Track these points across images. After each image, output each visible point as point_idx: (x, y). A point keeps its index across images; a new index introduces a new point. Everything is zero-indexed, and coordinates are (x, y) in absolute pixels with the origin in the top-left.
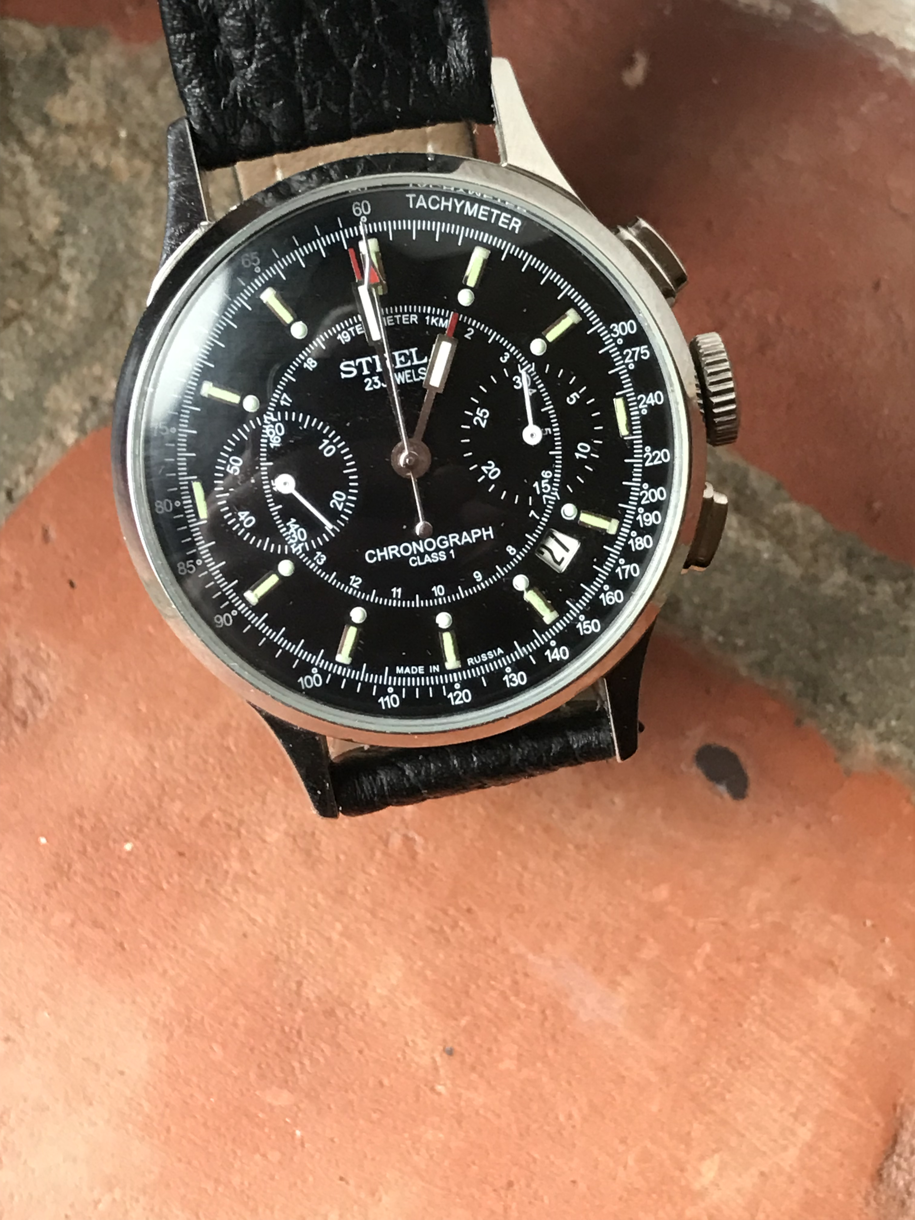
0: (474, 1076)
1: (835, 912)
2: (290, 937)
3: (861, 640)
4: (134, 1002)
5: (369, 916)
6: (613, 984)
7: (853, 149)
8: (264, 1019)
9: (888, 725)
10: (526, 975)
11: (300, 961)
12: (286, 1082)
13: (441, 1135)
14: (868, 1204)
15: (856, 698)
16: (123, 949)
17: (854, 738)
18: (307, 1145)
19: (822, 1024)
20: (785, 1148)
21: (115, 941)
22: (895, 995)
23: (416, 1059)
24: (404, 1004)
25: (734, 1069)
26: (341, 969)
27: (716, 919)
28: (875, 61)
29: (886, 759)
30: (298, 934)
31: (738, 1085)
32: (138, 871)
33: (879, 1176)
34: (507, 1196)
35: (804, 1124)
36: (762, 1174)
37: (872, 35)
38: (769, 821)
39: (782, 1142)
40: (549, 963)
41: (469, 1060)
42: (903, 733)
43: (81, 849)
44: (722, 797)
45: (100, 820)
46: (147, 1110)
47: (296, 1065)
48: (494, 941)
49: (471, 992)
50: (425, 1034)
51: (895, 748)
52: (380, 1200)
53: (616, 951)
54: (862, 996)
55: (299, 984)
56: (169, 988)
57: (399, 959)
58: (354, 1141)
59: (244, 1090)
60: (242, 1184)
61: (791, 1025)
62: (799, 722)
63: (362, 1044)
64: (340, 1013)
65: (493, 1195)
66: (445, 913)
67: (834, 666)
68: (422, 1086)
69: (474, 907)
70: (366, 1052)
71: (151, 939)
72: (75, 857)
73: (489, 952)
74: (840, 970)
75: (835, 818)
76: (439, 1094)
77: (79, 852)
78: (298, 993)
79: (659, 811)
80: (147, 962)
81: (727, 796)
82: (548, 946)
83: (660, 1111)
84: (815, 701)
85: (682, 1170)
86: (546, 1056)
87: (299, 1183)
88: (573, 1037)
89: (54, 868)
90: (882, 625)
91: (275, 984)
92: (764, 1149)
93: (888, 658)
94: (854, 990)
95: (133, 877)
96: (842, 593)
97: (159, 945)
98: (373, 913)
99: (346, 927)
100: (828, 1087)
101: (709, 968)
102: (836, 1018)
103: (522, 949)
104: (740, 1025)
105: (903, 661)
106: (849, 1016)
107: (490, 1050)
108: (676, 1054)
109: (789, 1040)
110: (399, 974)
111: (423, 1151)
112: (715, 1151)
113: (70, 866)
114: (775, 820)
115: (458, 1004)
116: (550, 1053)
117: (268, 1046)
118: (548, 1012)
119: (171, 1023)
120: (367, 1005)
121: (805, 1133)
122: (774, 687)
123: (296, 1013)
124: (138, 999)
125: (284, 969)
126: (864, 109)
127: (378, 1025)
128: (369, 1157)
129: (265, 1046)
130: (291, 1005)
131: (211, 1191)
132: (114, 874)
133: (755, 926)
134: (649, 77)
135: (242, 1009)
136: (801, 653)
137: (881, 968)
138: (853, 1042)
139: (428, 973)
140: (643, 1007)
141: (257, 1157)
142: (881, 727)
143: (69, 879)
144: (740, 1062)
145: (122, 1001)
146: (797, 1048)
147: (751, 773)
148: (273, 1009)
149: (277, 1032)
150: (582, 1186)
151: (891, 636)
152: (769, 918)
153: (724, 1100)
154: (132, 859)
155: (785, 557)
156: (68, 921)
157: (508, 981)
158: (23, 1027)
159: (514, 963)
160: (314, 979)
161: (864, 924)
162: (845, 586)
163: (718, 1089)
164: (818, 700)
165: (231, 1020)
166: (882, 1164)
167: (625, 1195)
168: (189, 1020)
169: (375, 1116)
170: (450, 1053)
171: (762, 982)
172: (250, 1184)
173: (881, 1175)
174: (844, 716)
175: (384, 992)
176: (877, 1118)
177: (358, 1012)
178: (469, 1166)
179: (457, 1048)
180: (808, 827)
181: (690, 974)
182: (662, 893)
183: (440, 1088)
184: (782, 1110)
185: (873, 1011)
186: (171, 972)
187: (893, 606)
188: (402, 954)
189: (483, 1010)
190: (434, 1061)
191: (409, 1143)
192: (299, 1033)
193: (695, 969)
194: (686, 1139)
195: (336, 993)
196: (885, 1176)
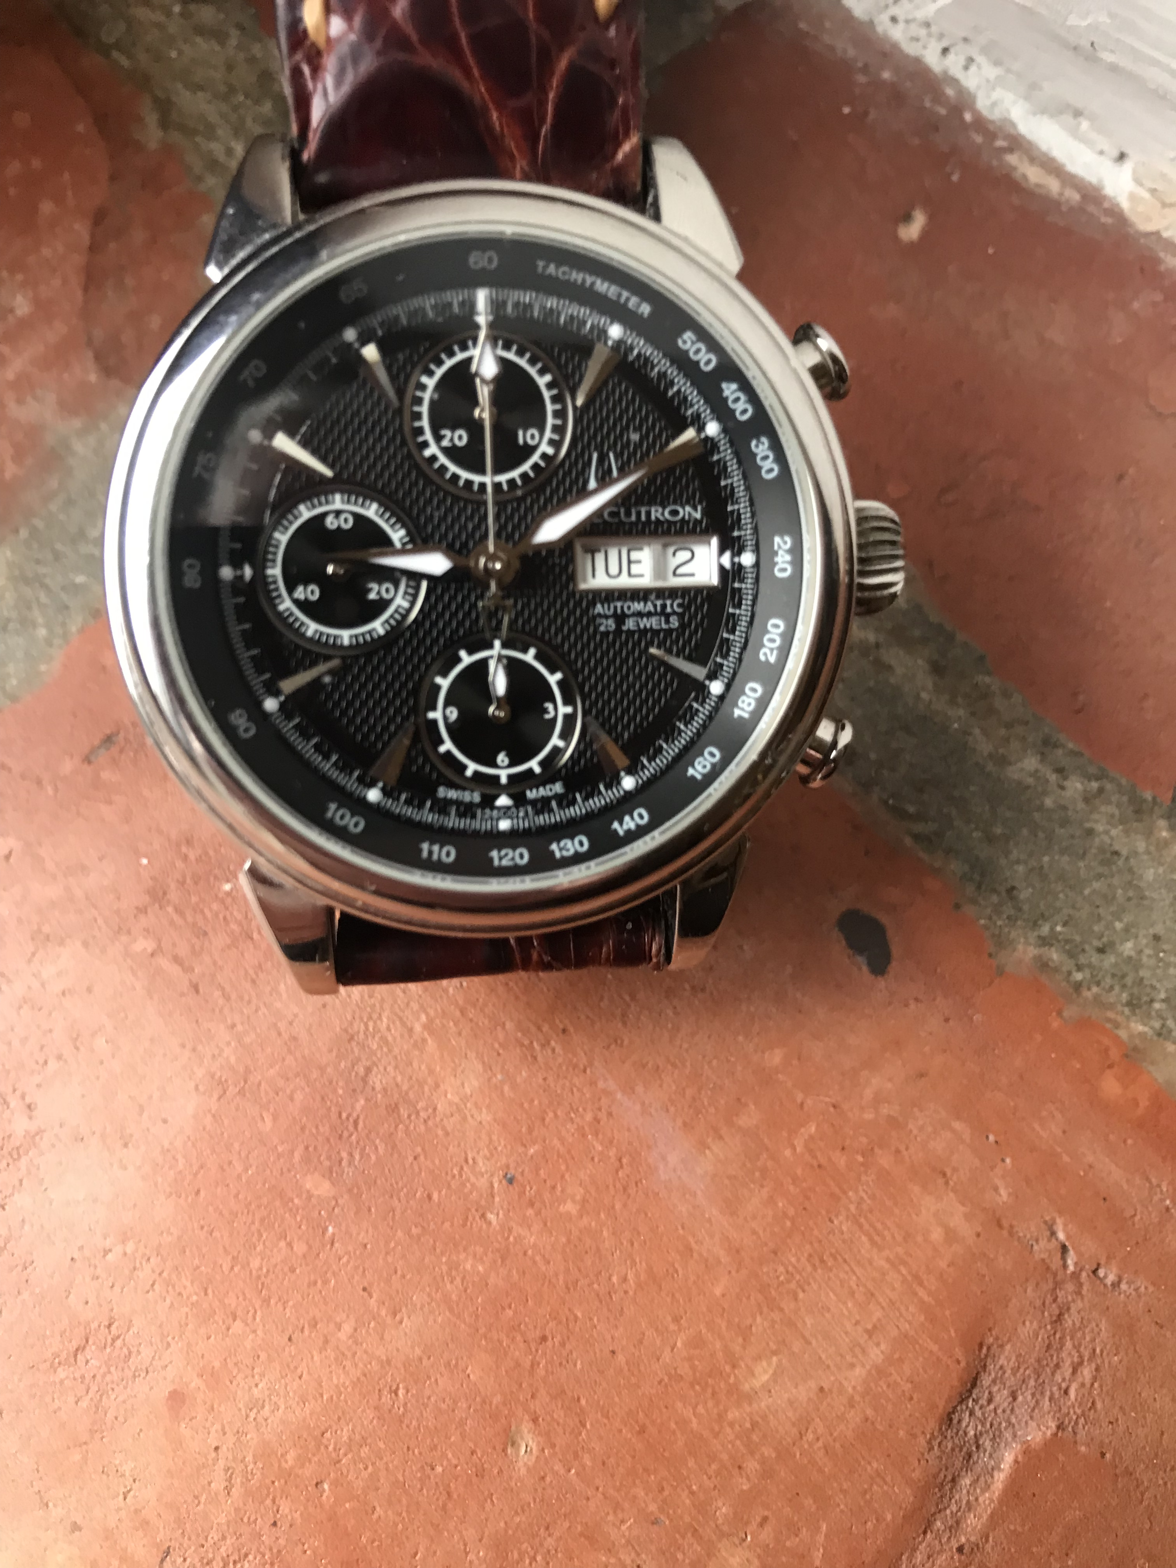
0: (530, 1212)
1: (958, 1118)
2: (370, 1018)
3: (1041, 835)
4: (194, 1050)
5: (458, 1013)
6: (703, 1146)
7: (1119, 340)
8: (323, 1098)
9: (1052, 929)
10: (610, 1114)
11: (375, 1047)
12: (331, 1172)
13: (481, 1268)
14: (931, 1449)
15: (1024, 894)
16: (197, 991)
17: (1013, 934)
18: (337, 1245)
19: (920, 1239)
20: (852, 1366)
21: (190, 981)
22: (1005, 1223)
23: (473, 1179)
24: (472, 1116)
25: (814, 1267)
26: (415, 1064)
27: (827, 1099)
28: (1157, 261)
29: (1043, 965)
30: (380, 1017)
31: (815, 1287)
32: (231, 914)
33: (948, 1419)
34: (537, 1351)
35: (878, 1345)
36: (821, 1389)
37: (1157, 234)
38: (906, 1005)
39: (849, 1358)
40: (638, 1107)
41: (530, 1193)
42: (1067, 941)
43: (181, 879)
44: (860, 969)
45: (206, 853)
46: (181, 1166)
47: (344, 1155)
48: (585, 1071)
49: (547, 1120)
50: (488, 1154)
51: (1055, 955)
52: (401, 1322)
53: (712, 1110)
54: (968, 1217)
55: (368, 1070)
56: (233, 1044)
57: (480, 1067)
58: (387, 1253)
59: (285, 1170)
60: (261, 1268)
61: (886, 1233)
62: (957, 906)
63: (419, 1149)
64: (404, 1113)
65: (522, 1345)
66: (539, 1028)
67: (1007, 853)
68: (473, 1210)
69: (571, 1029)
70: (422, 1158)
71: (228, 988)
72: (173, 886)
73: (576, 1081)
74: (951, 1183)
75: (977, 1018)
76: (489, 1223)
77: (178, 881)
78: (364, 1080)
79: (789, 969)
80: (217, 1010)
81: (865, 968)
82: (640, 1089)
83: (723, 1295)
84: (979, 887)
85: (734, 1366)
86: (613, 1207)
87: (319, 1282)
88: (647, 1195)
89: (149, 892)
90: (1065, 822)
91: (343, 1065)
92: (829, 1362)
93: (1066, 858)
94: (962, 1209)
95: (225, 918)
96: (1030, 781)
97: (234, 996)
98: (463, 1012)
99: (431, 1021)
100: (912, 1309)
101: (811, 1151)
102: (937, 1235)
103: (612, 1085)
104: (831, 1221)
105: (1081, 864)
106: (951, 1236)
107: (554, 1188)
108: (754, 1237)
109: (880, 1249)
110: (476, 1083)
111: (458, 1280)
112: (774, 1353)
113: (165, 893)
114: (913, 1005)
115: (530, 1130)
116: (618, 1206)
117: (321, 1129)
118: (624, 1161)
119: (226, 1081)
120: (435, 1109)
121: (876, 1354)
122: (937, 864)
123: (357, 1100)
124: (200, 1047)
125: (356, 1050)
126: (1136, 305)
127: (440, 1132)
128: (399, 1272)
129: (317, 1127)
130: (354, 1091)
131: (226, 1268)
132: (207, 911)
133: (869, 1116)
134: (925, 234)
135: (303, 1084)
136: (975, 834)
137: (996, 1189)
138: (949, 1266)
139: (506, 1088)
140: (729, 1177)
141: (282, 1244)
142: (1045, 930)
143: (161, 908)
144: (822, 1261)
145: (183, 1046)
146: (888, 1260)
147: (896, 950)
148: (335, 1091)
149: (334, 1116)
150: (621, 1358)
151: (1072, 837)
152: (885, 1110)
153: (796, 1299)
154: (229, 901)
155: (977, 731)
156: (149, 950)
157: (589, 1117)
158: (77, 1048)
159: (600, 1099)
160: (385, 1069)
161: (987, 1137)
162: (1035, 774)
163: (793, 1285)
164: (983, 887)
165: (288, 1092)
166: (955, 1408)
167: (666, 1379)
168: (246, 1082)
169: (415, 1231)
170: (511, 1181)
171: (864, 1178)
172: (268, 1271)
173: (951, 1420)
174: (1008, 910)
175: (456, 1100)
176: (959, 1353)
177: (423, 1115)
178: (503, 1308)
179: (519, 1177)
180: (947, 1020)
181: (788, 1153)
182: (776, 1058)
183: (491, 1216)
184: (857, 1323)
185: (978, 1235)
186: (240, 1028)
187: (1081, 805)
188: (484, 1063)
189: (556, 1142)
190: (492, 1186)
191: (444, 1268)
192: (356, 1123)
193: (794, 1148)
194: (745, 1333)
195: (405, 1087)
196: (955, 1421)
